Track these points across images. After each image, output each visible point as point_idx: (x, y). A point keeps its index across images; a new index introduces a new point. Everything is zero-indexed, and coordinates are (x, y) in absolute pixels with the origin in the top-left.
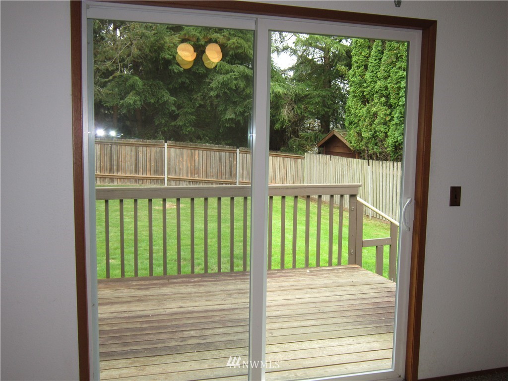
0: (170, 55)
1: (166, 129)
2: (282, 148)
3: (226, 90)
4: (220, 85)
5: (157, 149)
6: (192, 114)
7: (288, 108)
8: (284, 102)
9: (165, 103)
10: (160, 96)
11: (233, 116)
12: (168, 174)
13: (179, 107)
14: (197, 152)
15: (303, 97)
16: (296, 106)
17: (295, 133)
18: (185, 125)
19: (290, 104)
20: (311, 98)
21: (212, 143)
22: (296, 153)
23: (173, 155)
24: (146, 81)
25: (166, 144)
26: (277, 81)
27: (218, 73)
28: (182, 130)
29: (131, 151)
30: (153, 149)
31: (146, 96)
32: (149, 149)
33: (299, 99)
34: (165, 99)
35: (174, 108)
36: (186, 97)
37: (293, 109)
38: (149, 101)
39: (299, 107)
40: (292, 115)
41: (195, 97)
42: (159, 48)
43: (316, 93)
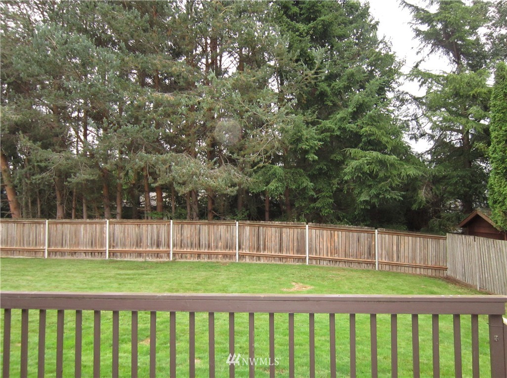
0: (308, 146)
1: (308, 212)
2: (422, 229)
3: (359, 174)
4: (353, 170)
5: (299, 230)
6: (330, 197)
7: (426, 189)
8: (420, 183)
9: (305, 188)
10: (300, 183)
11: (368, 198)
12: (309, 253)
13: (318, 191)
14: (336, 232)
15: (441, 179)
16: (434, 187)
17: (437, 213)
18: (323, 207)
19: (428, 186)
20: (449, 179)
21: (352, 224)
22: (437, 232)
23: (314, 235)
24: (288, 170)
25: (307, 226)
26: (413, 164)
27: (353, 159)
28: (321, 211)
29: (276, 232)
30: (296, 230)
31: (288, 183)
32: (292, 231)
33: (436, 180)
34: (305, 185)
35: (312, 193)
36: (326, 182)
37: (431, 190)
38: (291, 187)
39: (437, 189)
40: (430, 196)
41: (333, 181)
42: (297, 139)
43: (455, 173)
